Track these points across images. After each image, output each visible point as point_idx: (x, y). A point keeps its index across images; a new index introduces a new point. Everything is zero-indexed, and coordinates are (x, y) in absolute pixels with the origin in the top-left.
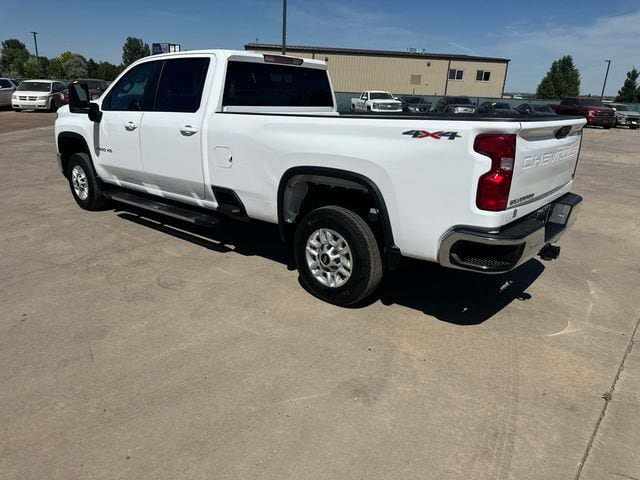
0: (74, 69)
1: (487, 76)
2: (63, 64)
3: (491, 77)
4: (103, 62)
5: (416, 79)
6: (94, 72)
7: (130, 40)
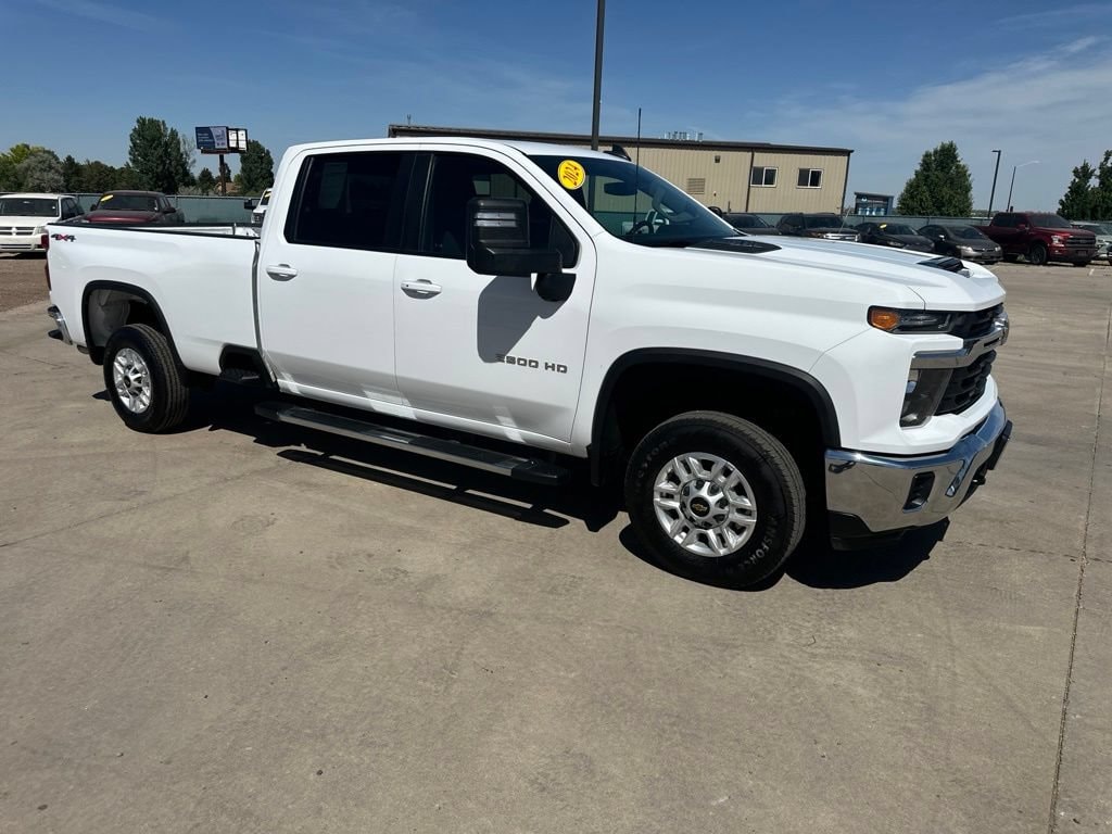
0: (37, 175)
1: (815, 178)
2: (17, 166)
3: (823, 179)
4: (92, 161)
6: (74, 179)
7: (141, 122)
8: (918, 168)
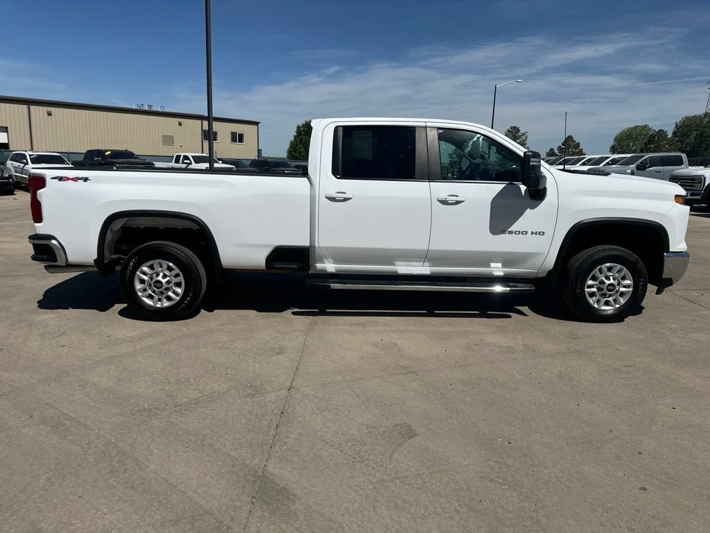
3: (245, 138)
5: (168, 140)
8: (295, 134)
